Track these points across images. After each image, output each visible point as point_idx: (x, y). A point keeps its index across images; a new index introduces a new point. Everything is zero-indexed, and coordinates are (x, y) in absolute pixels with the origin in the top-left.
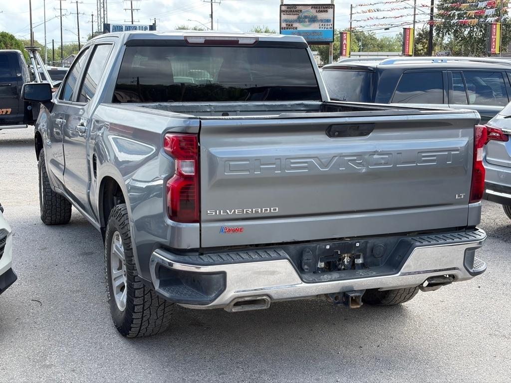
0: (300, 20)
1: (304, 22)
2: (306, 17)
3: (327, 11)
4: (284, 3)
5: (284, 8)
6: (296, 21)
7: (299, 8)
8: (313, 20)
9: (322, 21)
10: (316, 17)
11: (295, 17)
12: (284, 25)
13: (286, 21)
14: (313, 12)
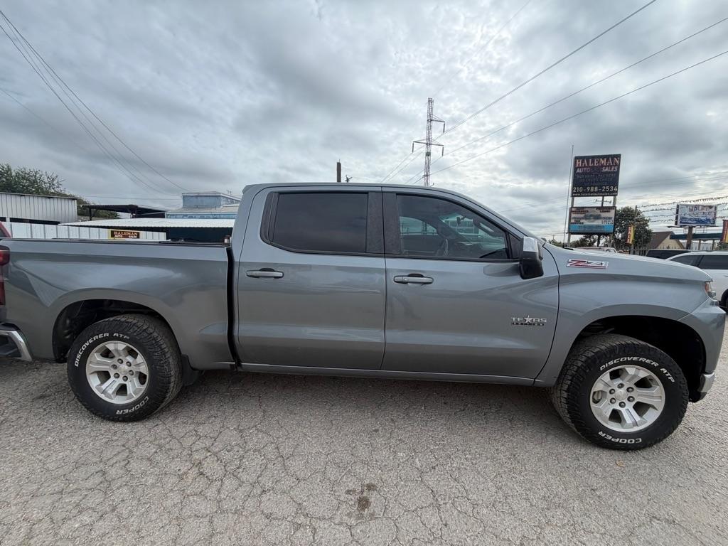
0: (586, 218)
1: (589, 219)
2: (591, 216)
3: (609, 211)
4: (574, 206)
5: (573, 209)
6: (583, 218)
7: (586, 209)
8: (598, 217)
9: (604, 218)
10: (600, 215)
11: (582, 216)
12: (573, 221)
13: (574, 218)
14: (598, 212)
